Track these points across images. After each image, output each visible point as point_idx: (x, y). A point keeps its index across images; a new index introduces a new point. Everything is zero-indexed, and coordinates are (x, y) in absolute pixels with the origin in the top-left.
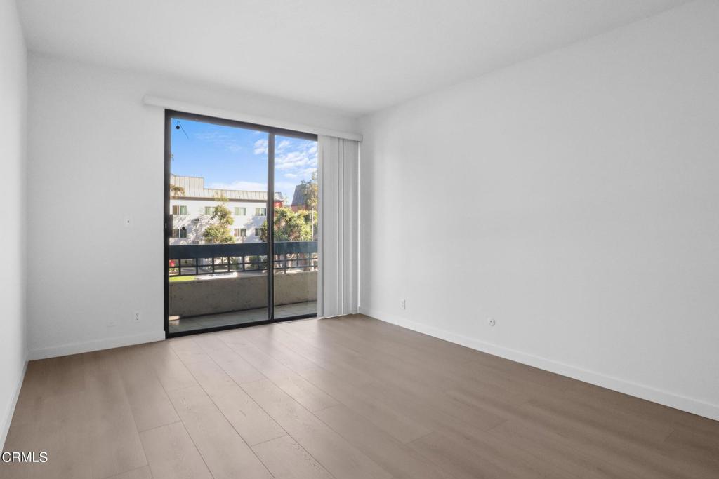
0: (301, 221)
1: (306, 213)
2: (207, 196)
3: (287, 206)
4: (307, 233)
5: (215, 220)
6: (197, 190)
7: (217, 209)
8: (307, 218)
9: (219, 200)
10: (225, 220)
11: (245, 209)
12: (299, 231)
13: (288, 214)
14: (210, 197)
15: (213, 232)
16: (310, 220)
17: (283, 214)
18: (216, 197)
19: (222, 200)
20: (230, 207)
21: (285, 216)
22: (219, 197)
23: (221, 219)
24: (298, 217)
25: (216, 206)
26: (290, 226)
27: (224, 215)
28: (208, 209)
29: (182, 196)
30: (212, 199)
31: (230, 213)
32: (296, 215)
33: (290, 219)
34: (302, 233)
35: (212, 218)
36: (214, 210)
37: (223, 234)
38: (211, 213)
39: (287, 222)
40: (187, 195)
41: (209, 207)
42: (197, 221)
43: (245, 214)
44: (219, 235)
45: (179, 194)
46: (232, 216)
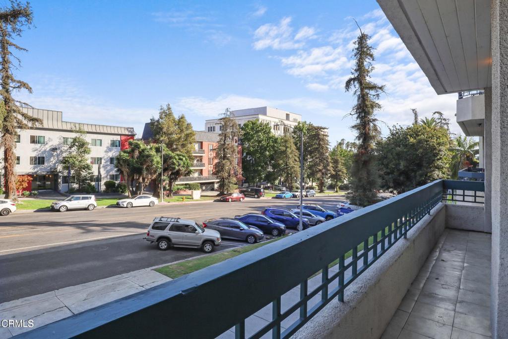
0: (153, 153)
1: (156, 145)
2: (65, 128)
3: (138, 140)
4: (158, 163)
5: (73, 149)
6: (55, 122)
7: (75, 140)
8: (158, 150)
9: (77, 132)
10: (82, 150)
11: (101, 140)
12: (152, 161)
13: (141, 146)
14: (69, 129)
15: (71, 160)
16: (161, 152)
17: (137, 146)
18: (74, 129)
19: (80, 132)
20: (88, 138)
21: (139, 148)
22: (78, 129)
23: (79, 149)
24: (151, 149)
25: (74, 137)
26: (143, 156)
27: (82, 145)
28: (66, 139)
29: (40, 126)
30: (71, 131)
31: (88, 144)
32: (149, 147)
33: (143, 150)
34: (154, 163)
35: (70, 148)
36: (72, 140)
37: (80, 162)
38: (69, 143)
39: (140, 153)
40: (46, 126)
41: (67, 138)
42: (54, 149)
43: (101, 145)
44: (77, 163)
45: (38, 125)
46: (89, 146)
